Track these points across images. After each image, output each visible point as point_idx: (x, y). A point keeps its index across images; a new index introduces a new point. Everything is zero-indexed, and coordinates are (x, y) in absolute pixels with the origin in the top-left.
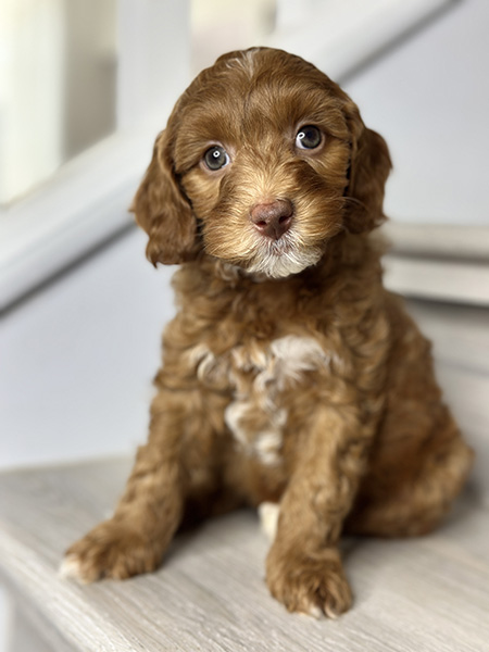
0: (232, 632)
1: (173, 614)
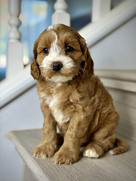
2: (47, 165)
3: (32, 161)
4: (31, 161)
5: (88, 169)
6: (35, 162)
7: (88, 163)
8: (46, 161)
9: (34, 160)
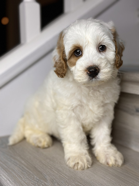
0: (45, 184)
1: (31, 180)
2: (25, 183)
3: (7, 178)
4: (5, 179)
5: (74, 184)
6: (10, 180)
7: (72, 177)
8: (24, 177)
9: (9, 178)
